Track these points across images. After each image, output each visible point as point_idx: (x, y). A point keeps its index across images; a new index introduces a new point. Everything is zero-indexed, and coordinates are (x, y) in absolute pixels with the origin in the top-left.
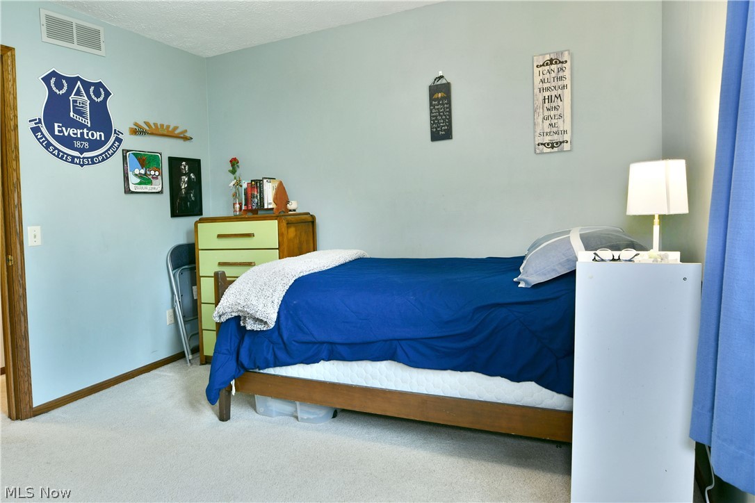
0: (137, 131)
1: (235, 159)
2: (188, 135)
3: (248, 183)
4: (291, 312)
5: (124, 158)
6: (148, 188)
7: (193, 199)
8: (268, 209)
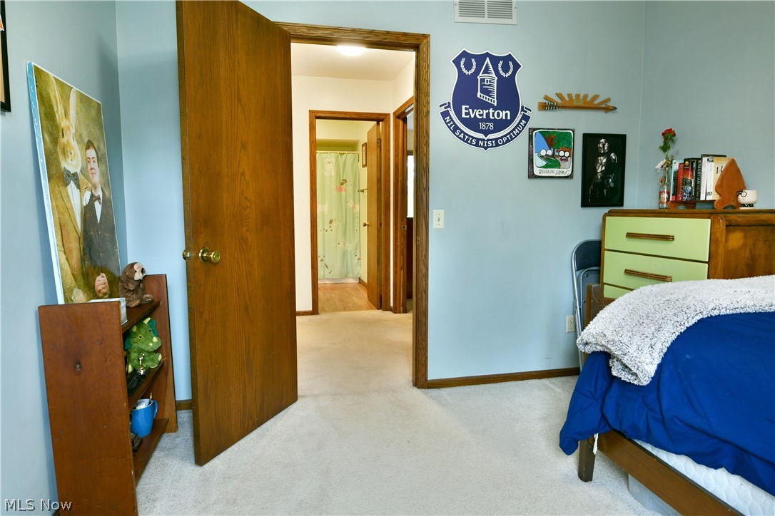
0: (548, 106)
1: (670, 131)
2: (611, 104)
3: (680, 164)
4: (680, 370)
5: (531, 137)
6: (555, 172)
7: (612, 185)
8: (705, 201)
